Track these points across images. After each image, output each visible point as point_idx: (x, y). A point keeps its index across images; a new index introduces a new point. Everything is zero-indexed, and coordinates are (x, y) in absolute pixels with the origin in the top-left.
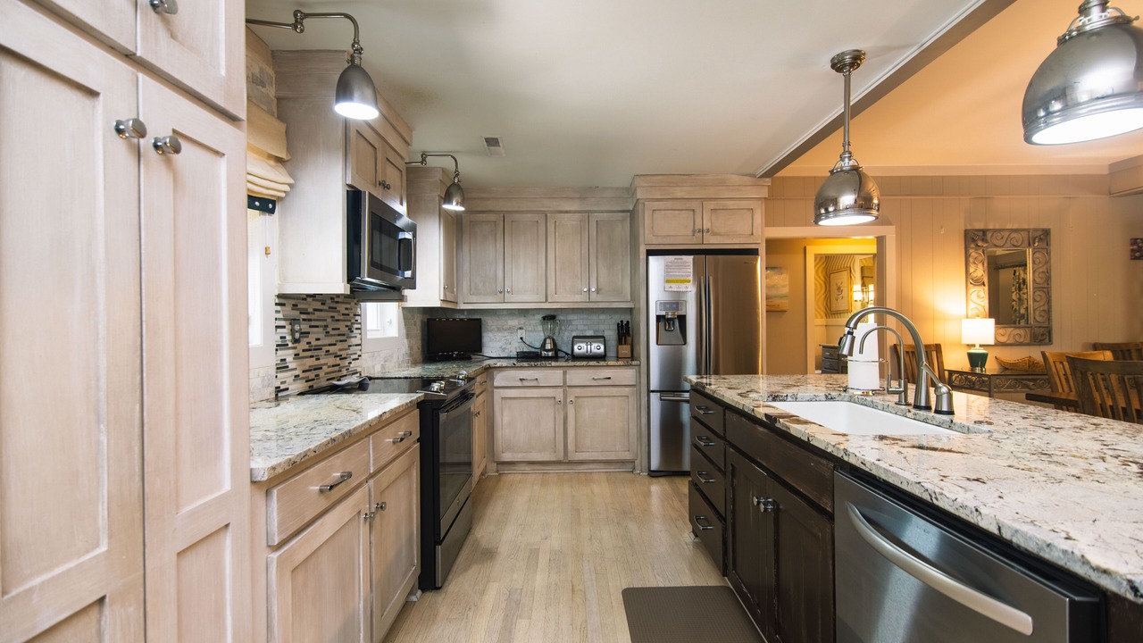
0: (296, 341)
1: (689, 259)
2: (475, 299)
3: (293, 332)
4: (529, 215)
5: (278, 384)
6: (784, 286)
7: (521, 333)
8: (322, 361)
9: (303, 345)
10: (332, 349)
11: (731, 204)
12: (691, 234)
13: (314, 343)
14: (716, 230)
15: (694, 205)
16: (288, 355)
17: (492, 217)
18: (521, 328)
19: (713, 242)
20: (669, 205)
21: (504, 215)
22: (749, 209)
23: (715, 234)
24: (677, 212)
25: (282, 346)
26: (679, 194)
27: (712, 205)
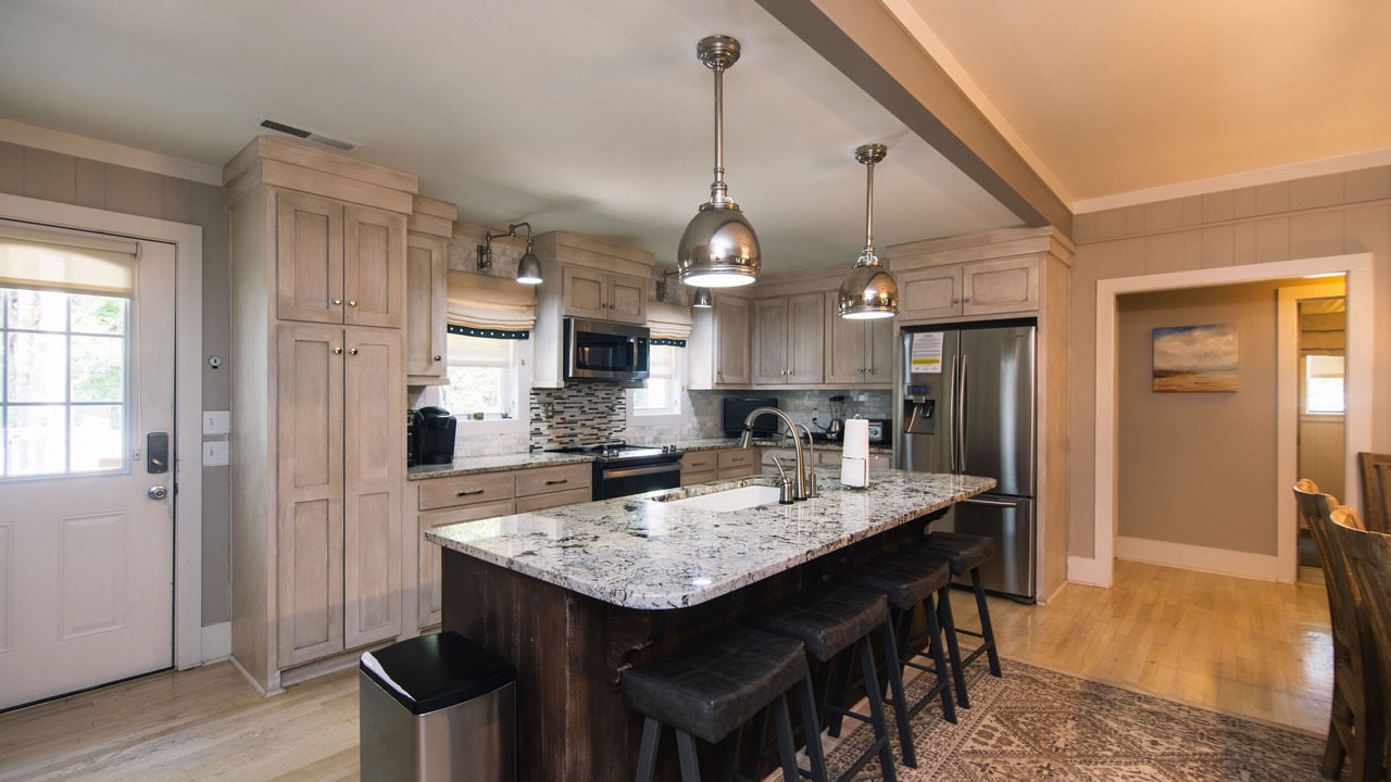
0: (548, 417)
1: (940, 336)
2: (763, 380)
3: (547, 411)
4: (809, 297)
5: (532, 444)
6: (1228, 354)
7: (815, 414)
8: (577, 431)
9: (557, 419)
10: (588, 423)
11: (998, 265)
12: (949, 305)
13: (568, 418)
14: (979, 299)
15: (952, 271)
16: (543, 427)
17: (778, 302)
18: (815, 409)
19: (975, 313)
20: (923, 274)
21: (788, 297)
22: (1023, 269)
23: (978, 303)
24: (933, 282)
25: (537, 419)
26: (935, 261)
27: (974, 269)
